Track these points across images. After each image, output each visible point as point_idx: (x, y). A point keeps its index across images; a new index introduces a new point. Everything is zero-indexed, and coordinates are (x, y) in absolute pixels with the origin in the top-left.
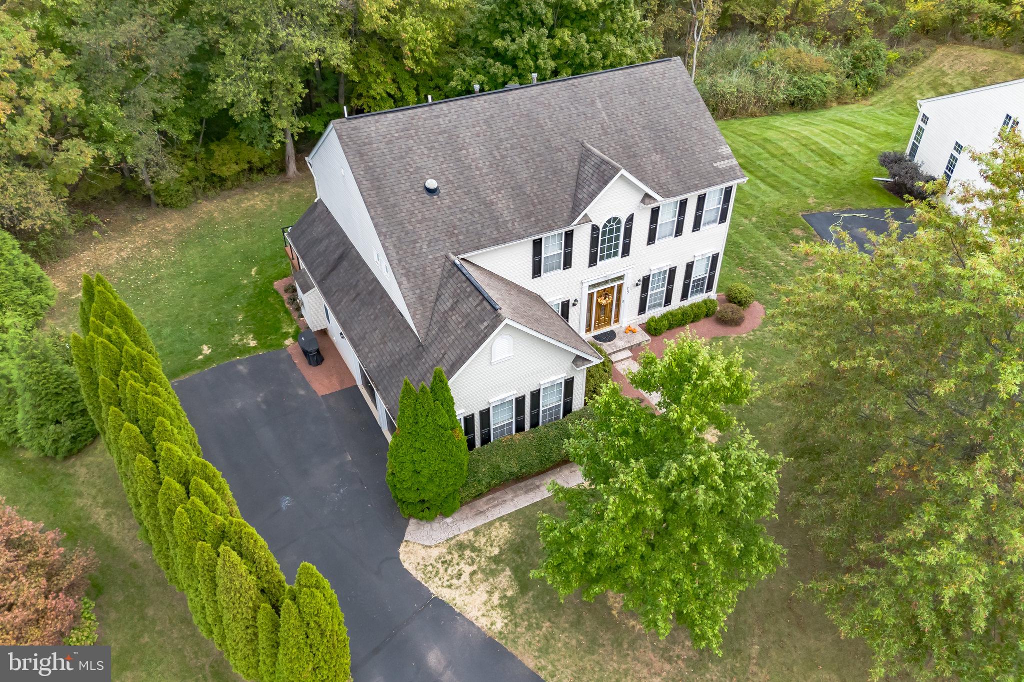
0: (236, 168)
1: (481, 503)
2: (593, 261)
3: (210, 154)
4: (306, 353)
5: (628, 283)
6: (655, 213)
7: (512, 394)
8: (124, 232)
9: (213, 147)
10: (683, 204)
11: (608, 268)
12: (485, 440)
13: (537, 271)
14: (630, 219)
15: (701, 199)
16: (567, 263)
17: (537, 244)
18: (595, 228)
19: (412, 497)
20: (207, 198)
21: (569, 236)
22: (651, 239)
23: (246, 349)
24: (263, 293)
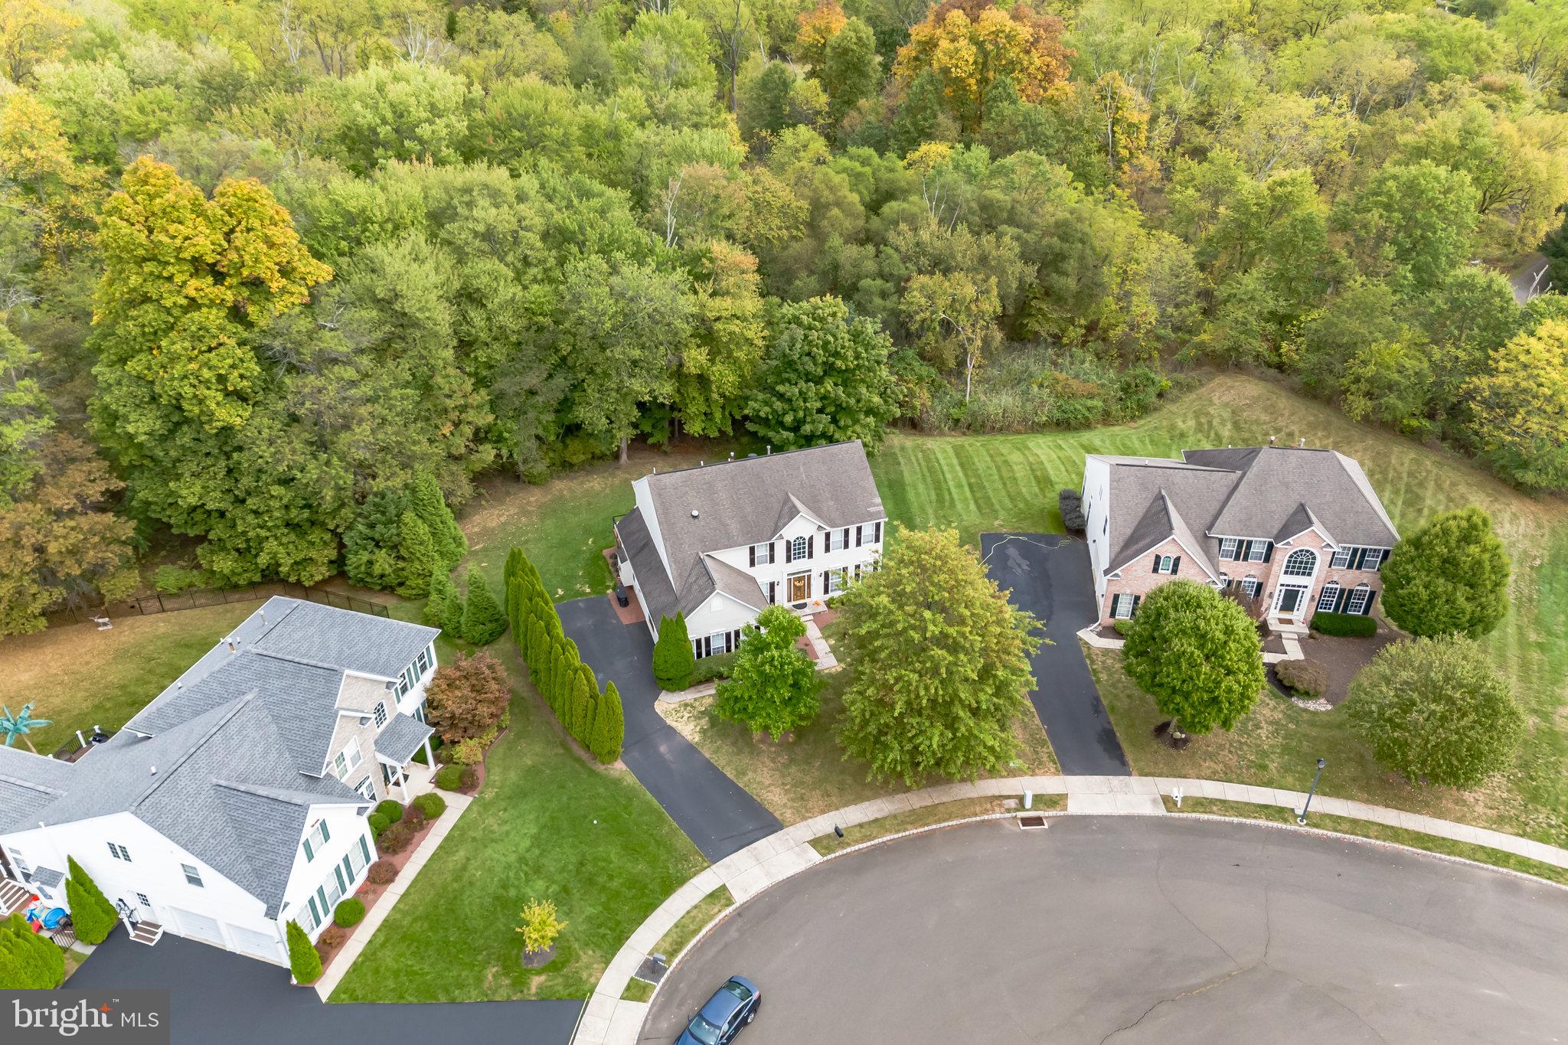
0: (582, 457)
1: (701, 687)
2: (789, 560)
3: (566, 446)
4: (619, 599)
5: (814, 575)
6: (828, 536)
7: (724, 630)
8: (501, 502)
9: (568, 441)
10: (847, 532)
11: (800, 565)
12: (708, 654)
13: (752, 563)
14: (811, 538)
15: (859, 530)
16: (772, 560)
17: (752, 550)
18: (788, 542)
19: (663, 675)
20: (559, 478)
21: (772, 546)
22: (827, 549)
23: (584, 594)
24: (596, 557)
